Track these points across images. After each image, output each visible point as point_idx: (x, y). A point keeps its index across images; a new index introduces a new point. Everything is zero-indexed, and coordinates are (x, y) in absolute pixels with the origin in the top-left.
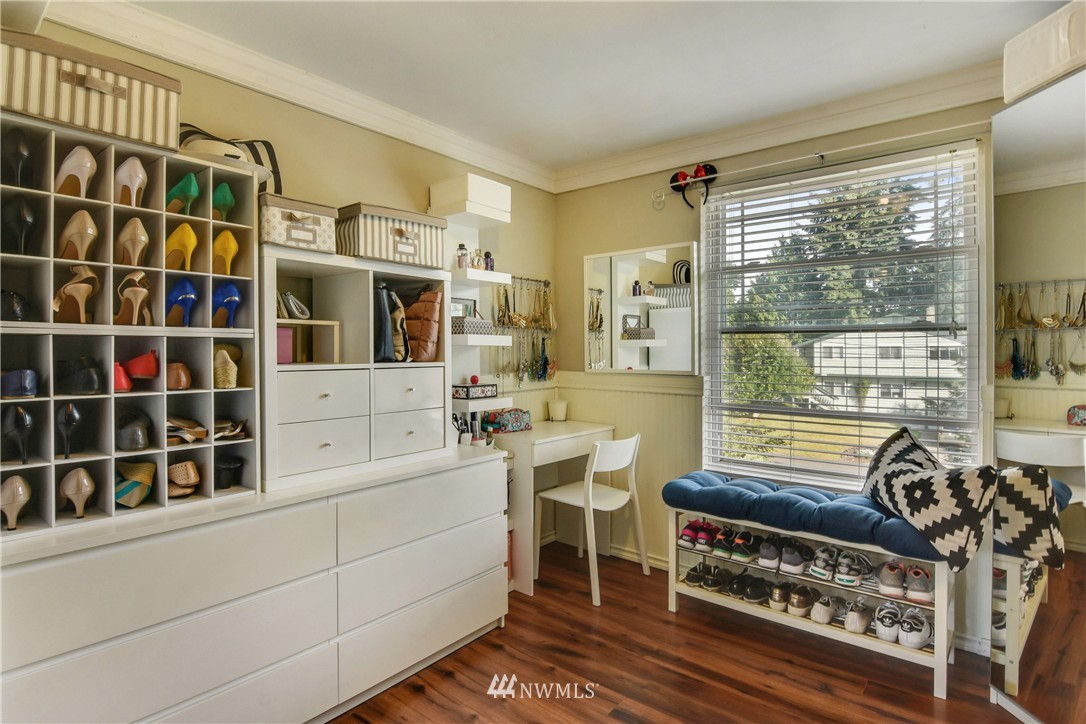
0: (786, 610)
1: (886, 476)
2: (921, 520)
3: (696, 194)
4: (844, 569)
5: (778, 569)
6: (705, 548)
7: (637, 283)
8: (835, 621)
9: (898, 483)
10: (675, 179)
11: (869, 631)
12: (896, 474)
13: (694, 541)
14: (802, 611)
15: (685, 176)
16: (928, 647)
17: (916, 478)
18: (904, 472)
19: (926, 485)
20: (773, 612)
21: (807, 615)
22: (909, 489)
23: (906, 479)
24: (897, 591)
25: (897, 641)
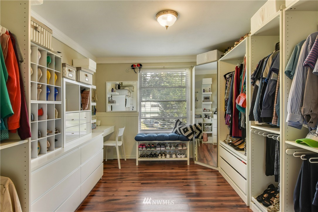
0: (162, 158)
1: (179, 128)
2: (186, 135)
3: (137, 70)
4: (173, 146)
5: (161, 150)
6: (145, 149)
7: (113, 89)
8: (171, 157)
9: (181, 129)
10: (132, 66)
11: (177, 157)
12: (181, 127)
13: (142, 148)
14: (165, 157)
15: (135, 66)
16: (186, 157)
17: (185, 127)
18: (182, 127)
19: (186, 128)
20: (159, 159)
21: (166, 157)
22: (184, 129)
23: (183, 128)
24: (181, 148)
25: (181, 157)
